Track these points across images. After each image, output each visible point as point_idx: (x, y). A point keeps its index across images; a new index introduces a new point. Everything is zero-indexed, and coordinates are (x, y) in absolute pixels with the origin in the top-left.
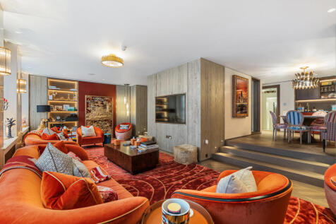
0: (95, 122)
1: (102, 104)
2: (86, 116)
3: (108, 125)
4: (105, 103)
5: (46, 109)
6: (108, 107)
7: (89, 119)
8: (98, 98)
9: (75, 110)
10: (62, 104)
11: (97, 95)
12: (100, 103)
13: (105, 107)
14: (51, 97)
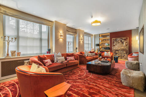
0: (117, 50)
1: (121, 41)
2: (113, 47)
3: (125, 52)
4: (123, 41)
5: (98, 45)
6: (124, 43)
7: (114, 49)
8: (118, 39)
9: (109, 45)
10: (105, 43)
11: (118, 37)
12: (119, 41)
13: (123, 43)
14: (100, 41)
